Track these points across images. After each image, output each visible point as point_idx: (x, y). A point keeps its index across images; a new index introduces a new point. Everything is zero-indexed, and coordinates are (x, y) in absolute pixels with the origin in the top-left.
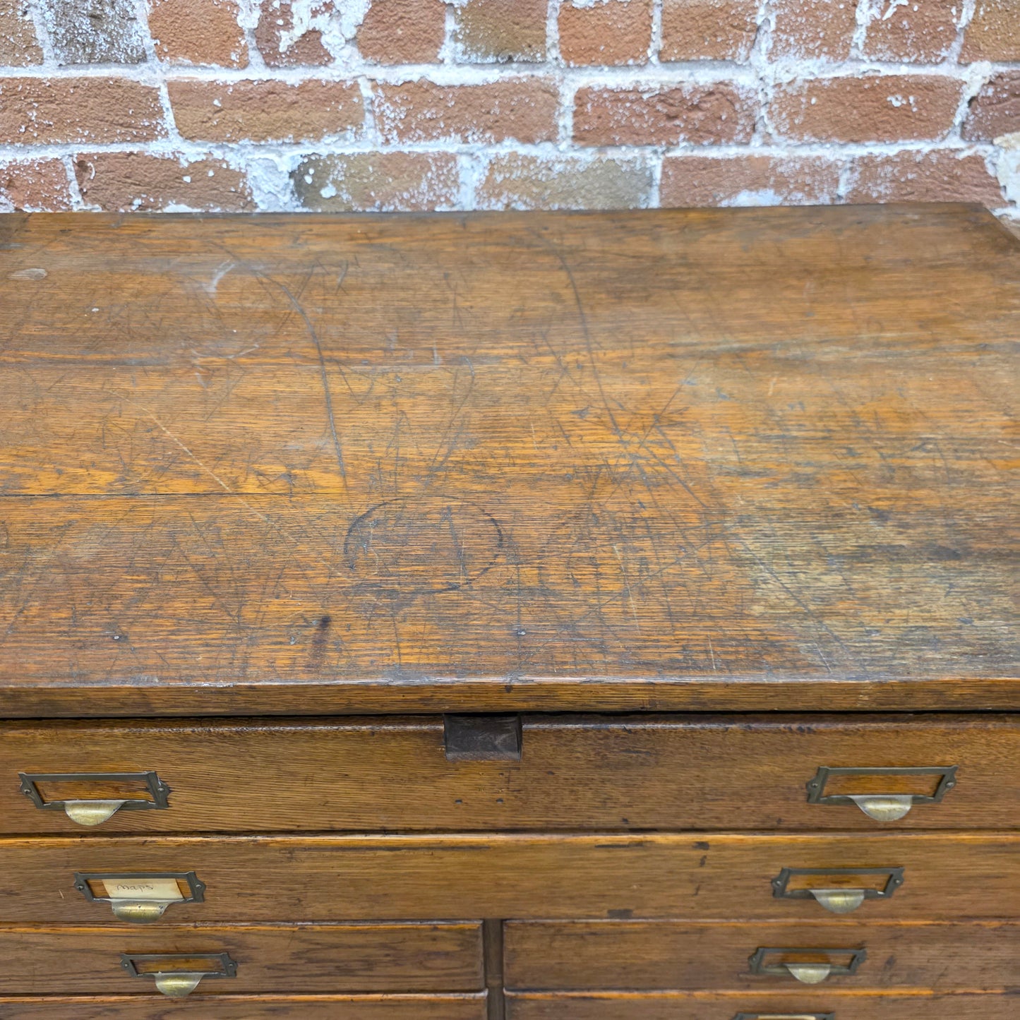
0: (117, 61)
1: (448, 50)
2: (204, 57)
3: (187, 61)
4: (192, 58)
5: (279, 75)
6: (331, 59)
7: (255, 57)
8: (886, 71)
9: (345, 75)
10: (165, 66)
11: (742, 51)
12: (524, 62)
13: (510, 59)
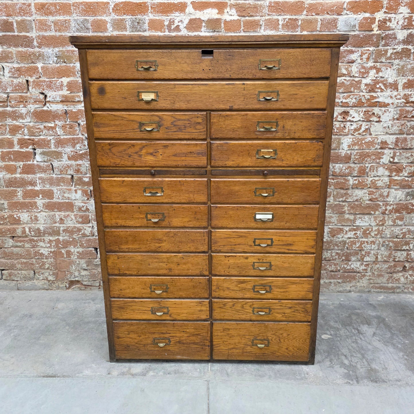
0: (141, 31)
1: (203, 29)
2: (157, 30)
3: (154, 31)
4: (155, 30)
5: (171, 34)
6: (181, 31)
7: (167, 30)
8: (286, 33)
9: (183, 34)
10: (150, 32)
11: (259, 29)
12: (218, 31)
13: (215, 31)
